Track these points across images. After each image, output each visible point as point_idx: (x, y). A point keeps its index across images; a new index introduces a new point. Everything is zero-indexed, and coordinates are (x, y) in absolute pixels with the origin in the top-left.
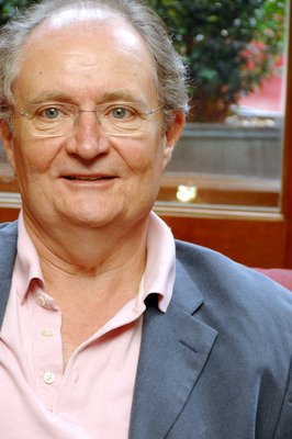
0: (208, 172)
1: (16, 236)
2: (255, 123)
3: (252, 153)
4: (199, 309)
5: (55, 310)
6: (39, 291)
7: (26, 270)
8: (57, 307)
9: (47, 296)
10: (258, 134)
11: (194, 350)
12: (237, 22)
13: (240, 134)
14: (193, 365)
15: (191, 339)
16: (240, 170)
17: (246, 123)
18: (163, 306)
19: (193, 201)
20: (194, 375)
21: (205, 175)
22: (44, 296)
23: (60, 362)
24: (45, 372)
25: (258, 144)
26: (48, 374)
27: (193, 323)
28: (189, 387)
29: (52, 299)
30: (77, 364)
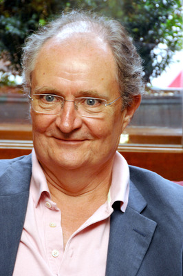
0: (134, 125)
1: (30, 164)
3: (162, 113)
4: (144, 210)
5: (57, 211)
6: (47, 199)
7: (38, 186)
8: (58, 209)
9: (52, 202)
10: (166, 101)
11: (143, 235)
13: (154, 101)
14: (143, 244)
15: (141, 228)
16: (155, 123)
17: (156, 95)
18: (123, 209)
19: (128, 142)
21: (134, 127)
22: (50, 202)
25: (166, 107)
26: (55, 251)
27: (141, 218)
28: (141, 258)
29: (55, 204)
30: (72, 245)
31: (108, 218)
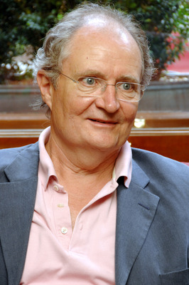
0: (152, 110)
2: (177, 80)
3: (176, 97)
4: (147, 185)
5: (65, 193)
6: (55, 183)
7: (46, 171)
8: (65, 191)
9: (59, 185)
10: (179, 86)
11: (147, 209)
12: (163, 22)
13: (169, 87)
14: (148, 217)
15: (145, 203)
16: (170, 108)
17: (171, 80)
18: (127, 184)
19: (144, 127)
20: (148, 222)
21: (150, 112)
22: (58, 185)
23: (69, 221)
24: (61, 227)
25: (180, 92)
26: (63, 228)
27: (145, 193)
28: (147, 229)
29: (62, 187)
30: (81, 219)
31: (114, 192)
